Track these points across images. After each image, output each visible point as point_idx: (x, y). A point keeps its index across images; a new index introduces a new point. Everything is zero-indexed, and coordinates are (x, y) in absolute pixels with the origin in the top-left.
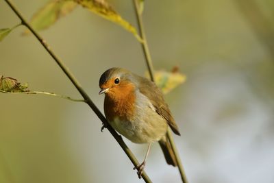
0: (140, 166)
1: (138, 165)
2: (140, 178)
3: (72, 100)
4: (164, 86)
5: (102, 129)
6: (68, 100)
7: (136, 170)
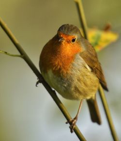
0: (73, 121)
1: (71, 120)
2: (72, 132)
3: (9, 54)
4: (96, 44)
5: (37, 83)
6: (6, 55)
7: (68, 125)
